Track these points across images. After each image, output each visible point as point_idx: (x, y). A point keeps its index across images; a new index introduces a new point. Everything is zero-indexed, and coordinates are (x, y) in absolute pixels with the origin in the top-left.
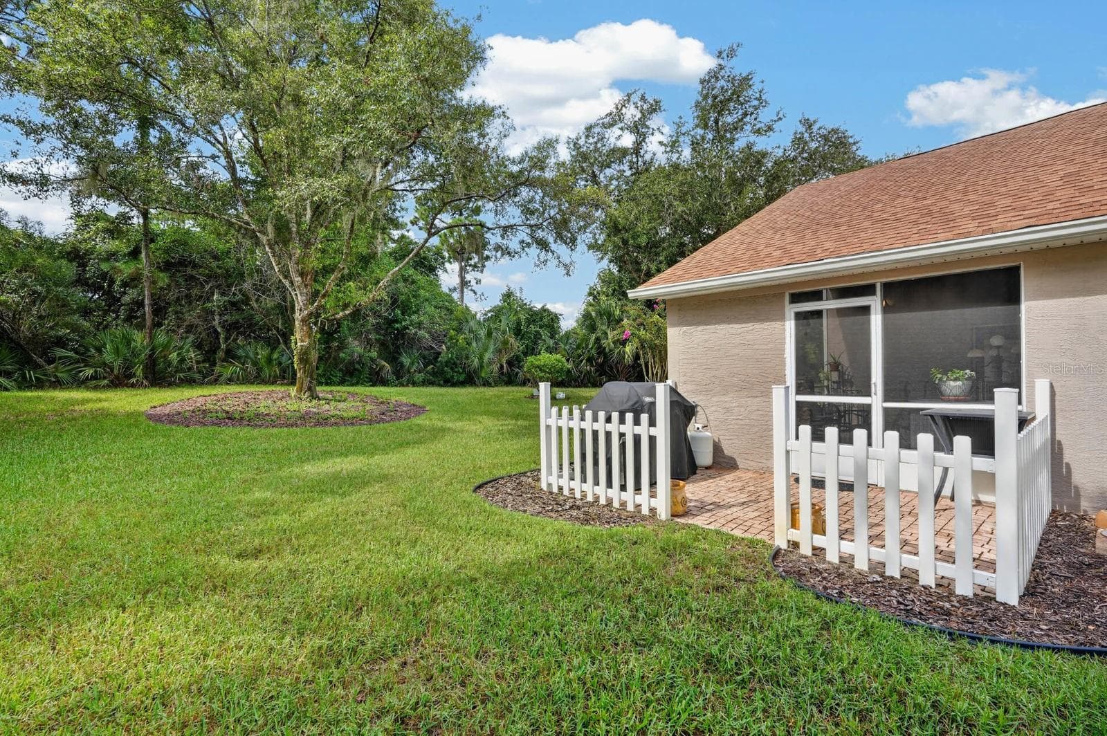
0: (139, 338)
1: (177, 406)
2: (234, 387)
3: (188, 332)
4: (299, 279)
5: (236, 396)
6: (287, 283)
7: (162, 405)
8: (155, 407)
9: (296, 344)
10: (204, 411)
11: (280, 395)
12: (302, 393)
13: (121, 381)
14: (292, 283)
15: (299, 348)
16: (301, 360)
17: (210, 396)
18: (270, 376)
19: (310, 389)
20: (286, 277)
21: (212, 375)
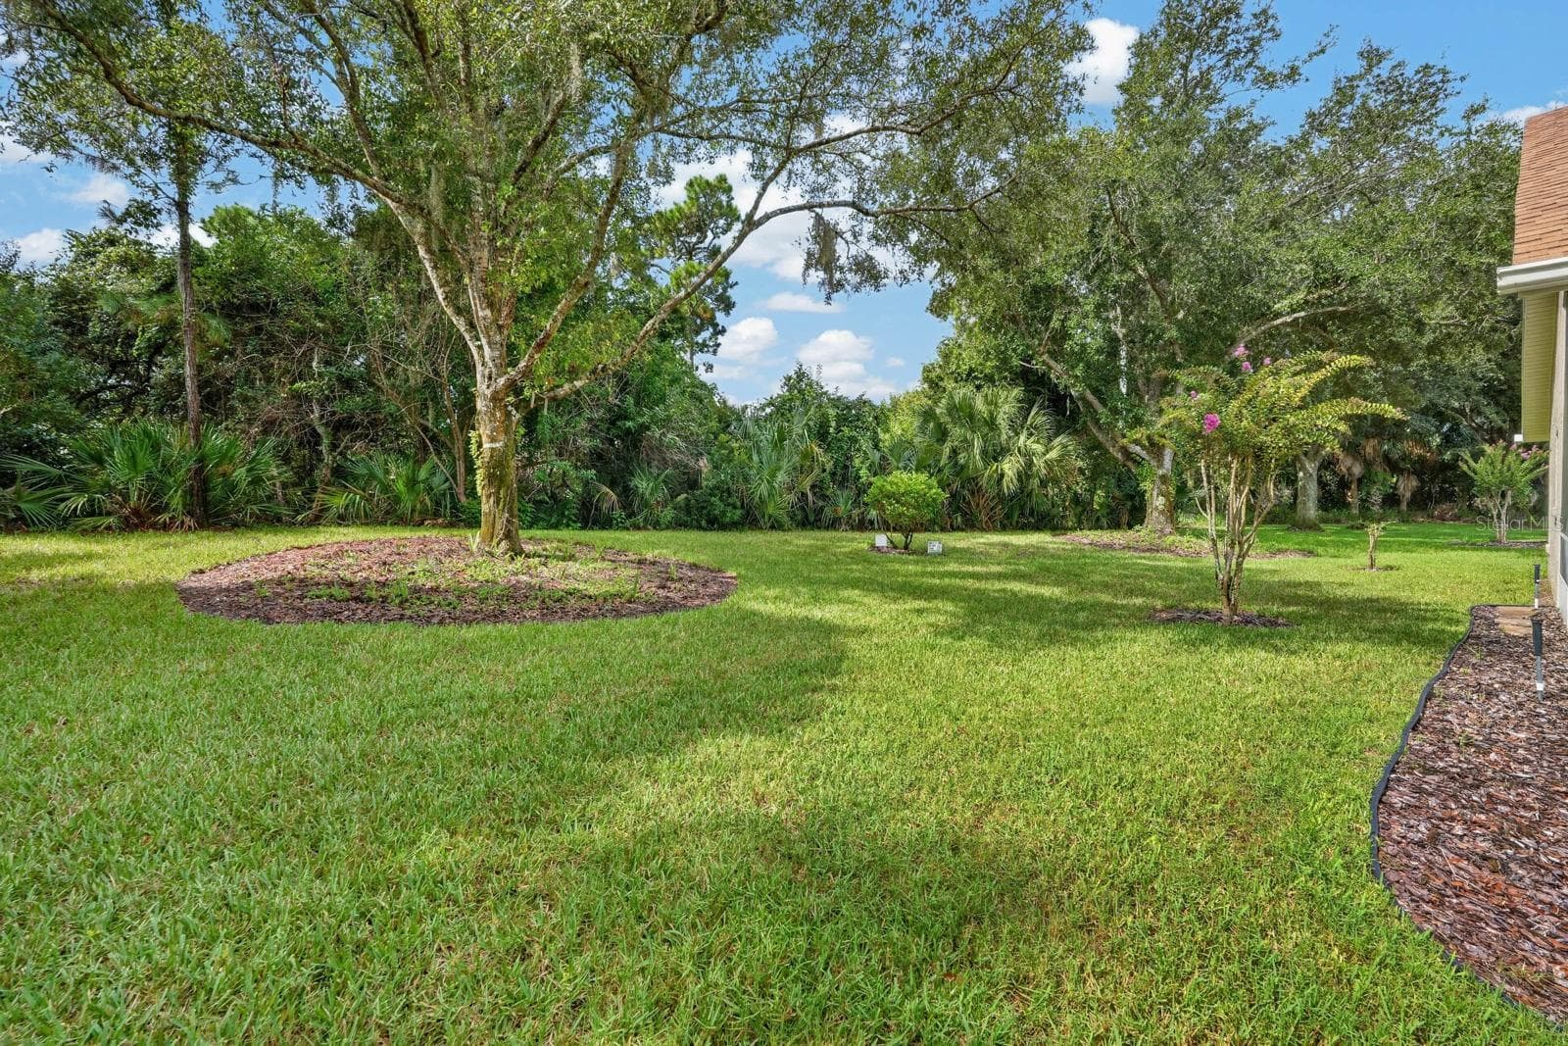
0: (176, 439)
1: (244, 568)
2: (352, 530)
3: (265, 432)
4: (488, 312)
5: (363, 549)
6: (460, 324)
7: (217, 567)
8: (202, 572)
9: (480, 445)
10: (301, 581)
11: (446, 547)
12: (494, 543)
13: (142, 519)
14: (472, 326)
15: (487, 454)
16: (491, 478)
17: (310, 547)
18: (413, 511)
19: (508, 536)
20: (459, 311)
21: (310, 508)
